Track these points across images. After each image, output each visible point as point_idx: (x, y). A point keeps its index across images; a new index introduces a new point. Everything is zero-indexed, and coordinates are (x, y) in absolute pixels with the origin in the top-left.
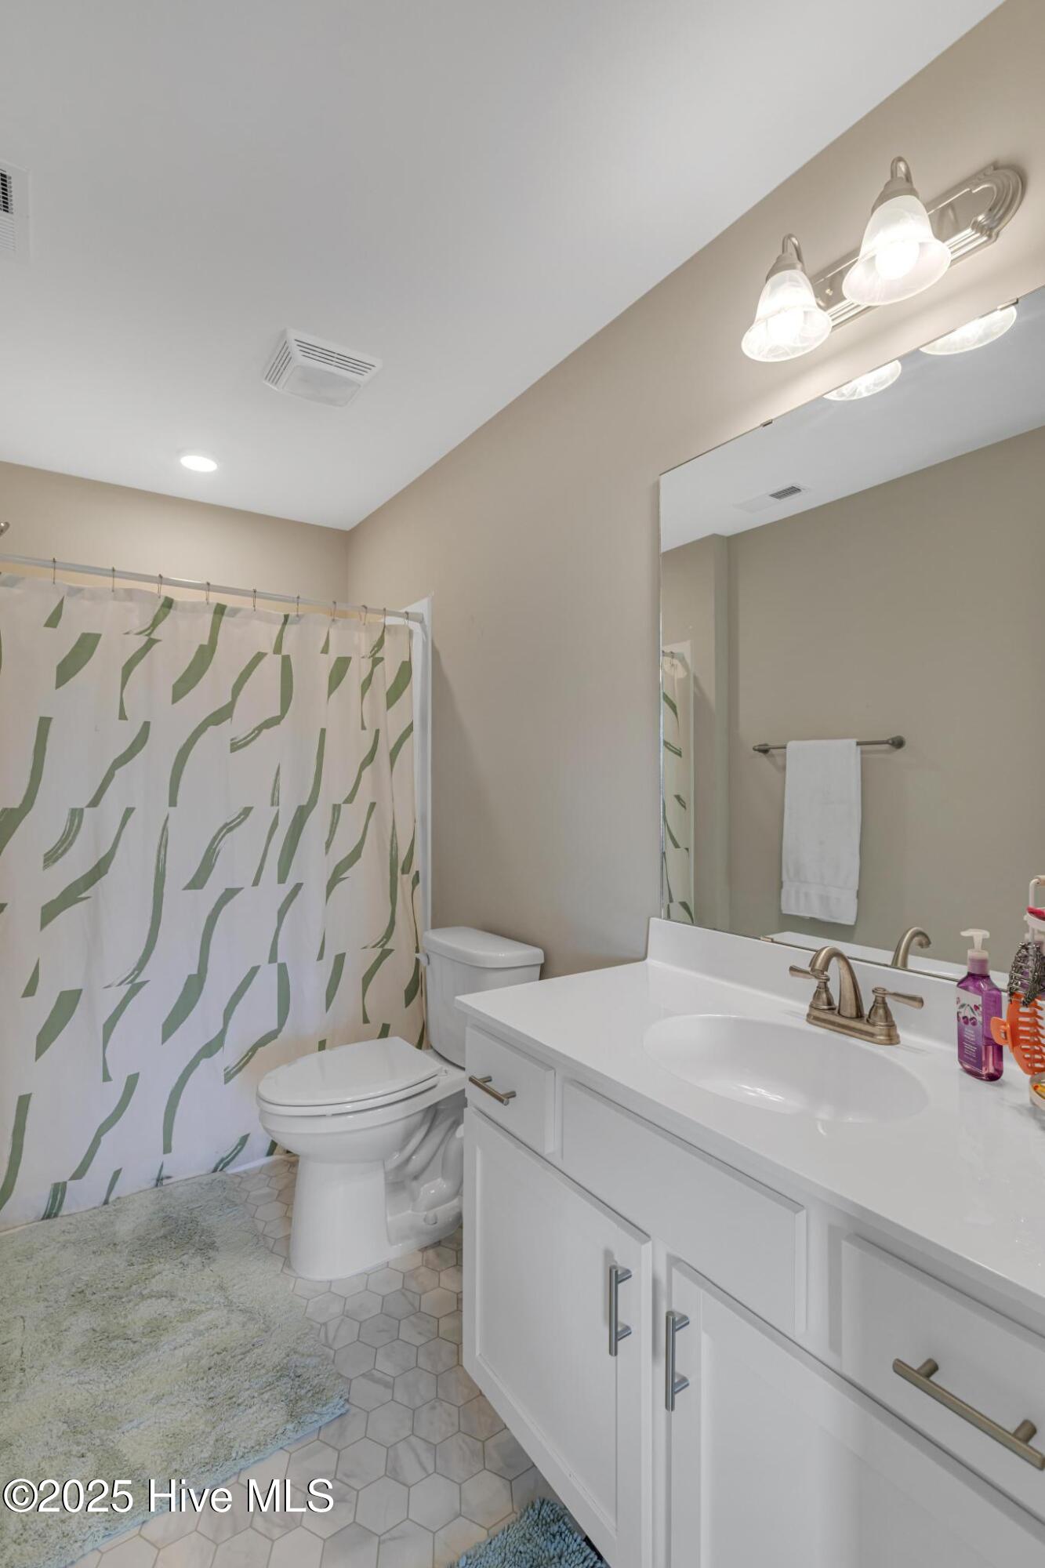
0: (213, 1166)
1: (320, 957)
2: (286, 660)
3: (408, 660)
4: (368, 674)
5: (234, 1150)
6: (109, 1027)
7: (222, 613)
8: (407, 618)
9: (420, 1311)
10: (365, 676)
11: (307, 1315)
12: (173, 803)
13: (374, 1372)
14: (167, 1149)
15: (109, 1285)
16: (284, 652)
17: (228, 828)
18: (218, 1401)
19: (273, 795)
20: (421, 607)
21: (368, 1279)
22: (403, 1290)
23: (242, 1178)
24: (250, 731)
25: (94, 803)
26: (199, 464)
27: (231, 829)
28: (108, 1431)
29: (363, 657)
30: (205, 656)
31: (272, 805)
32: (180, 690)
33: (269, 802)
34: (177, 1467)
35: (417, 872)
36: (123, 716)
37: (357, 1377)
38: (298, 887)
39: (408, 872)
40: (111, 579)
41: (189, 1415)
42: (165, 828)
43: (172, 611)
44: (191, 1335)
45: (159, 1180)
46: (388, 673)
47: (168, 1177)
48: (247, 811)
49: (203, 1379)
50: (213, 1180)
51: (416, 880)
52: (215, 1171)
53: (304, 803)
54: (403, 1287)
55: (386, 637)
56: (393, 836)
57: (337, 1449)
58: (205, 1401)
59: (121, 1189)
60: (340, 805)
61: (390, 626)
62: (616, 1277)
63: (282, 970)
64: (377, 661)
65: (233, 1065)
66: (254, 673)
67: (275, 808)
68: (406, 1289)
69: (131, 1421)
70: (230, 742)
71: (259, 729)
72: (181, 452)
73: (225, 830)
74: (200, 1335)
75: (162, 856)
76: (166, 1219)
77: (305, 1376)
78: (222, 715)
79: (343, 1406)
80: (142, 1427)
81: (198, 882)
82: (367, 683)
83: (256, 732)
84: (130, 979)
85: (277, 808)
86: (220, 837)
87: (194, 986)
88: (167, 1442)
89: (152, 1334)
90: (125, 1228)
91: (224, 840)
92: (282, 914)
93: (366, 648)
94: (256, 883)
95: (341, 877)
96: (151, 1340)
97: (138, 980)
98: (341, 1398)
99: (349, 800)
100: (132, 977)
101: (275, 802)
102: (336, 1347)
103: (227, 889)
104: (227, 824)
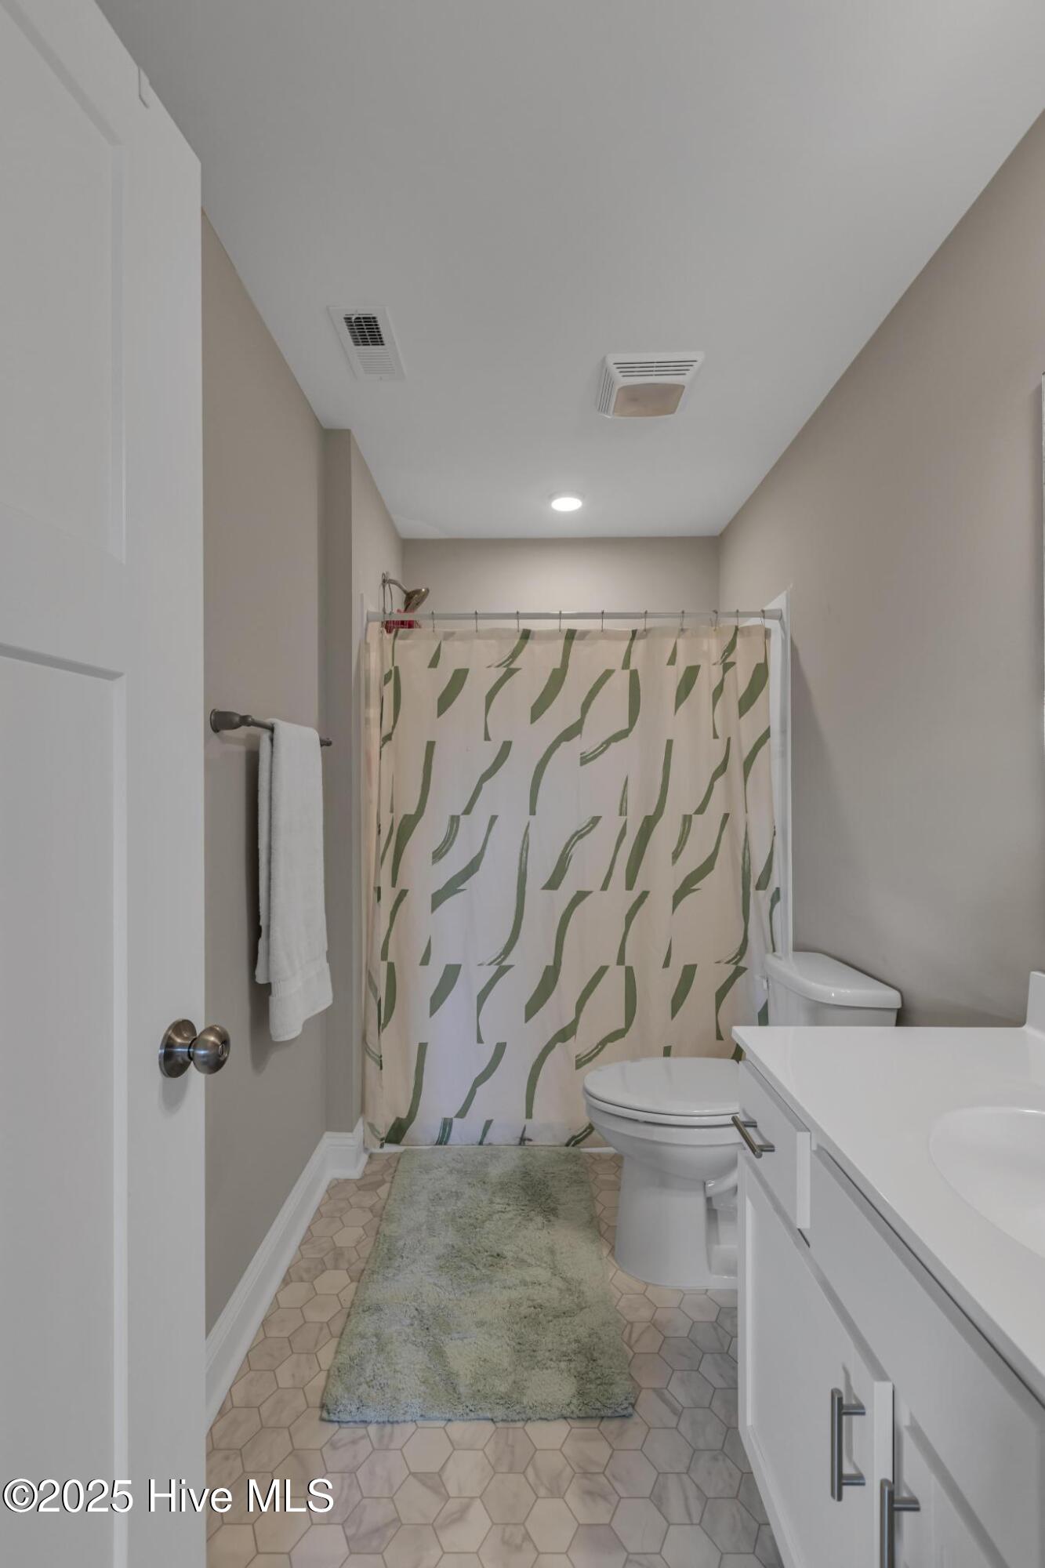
0: (566, 1141)
1: (666, 964)
2: (634, 675)
3: (762, 661)
4: (719, 681)
5: (583, 1132)
6: (482, 997)
7: (573, 638)
8: (764, 617)
9: (727, 1353)
10: (716, 683)
11: (618, 1308)
12: (533, 812)
13: (666, 1392)
14: (529, 1115)
15: (472, 1214)
16: (632, 667)
17: (579, 835)
18: (524, 1348)
19: (621, 805)
20: (779, 603)
21: (683, 1298)
22: (715, 1324)
23: (596, 1160)
24: (598, 746)
25: (467, 811)
26: (567, 504)
27: (581, 837)
28: (442, 1333)
29: (715, 664)
30: (557, 679)
31: (621, 814)
32: (537, 711)
33: (618, 812)
34: (481, 1388)
35: (778, 890)
36: (487, 738)
37: (648, 1388)
38: (644, 895)
39: (765, 888)
40: (474, 621)
41: (500, 1349)
42: (526, 834)
43: (529, 641)
44: (518, 1281)
45: (523, 1140)
46: (741, 679)
47: (530, 1140)
48: (595, 820)
49: (517, 1323)
50: (570, 1154)
51: (776, 897)
52: (567, 1145)
53: (651, 813)
54: (716, 1321)
55: (739, 640)
56: (745, 849)
57: (612, 1448)
58: (514, 1344)
59: (491, 1136)
60: (691, 816)
61: (743, 628)
62: (844, 1409)
63: (629, 972)
64: (727, 667)
65: (585, 1053)
66: (602, 691)
67: (623, 818)
68: (719, 1325)
69: (459, 1333)
70: (580, 756)
71: (607, 743)
72: (552, 497)
73: (576, 838)
74: (525, 1285)
75: (524, 859)
76: (526, 1174)
77: (600, 1362)
78: (573, 731)
79: (626, 1408)
80: (465, 1341)
81: (553, 884)
82: (718, 692)
83: (605, 746)
84: (498, 961)
85: (625, 817)
86: (572, 843)
87: (551, 977)
88: (479, 1364)
89: (491, 1268)
90: (495, 1172)
91: (575, 847)
92: (629, 918)
93: (716, 654)
94: (604, 887)
95: (692, 888)
96: (489, 1273)
97: (504, 963)
98: (626, 1399)
99: (701, 810)
100: (500, 959)
101: (623, 811)
102: (636, 1350)
103: (578, 892)
104: (577, 832)
